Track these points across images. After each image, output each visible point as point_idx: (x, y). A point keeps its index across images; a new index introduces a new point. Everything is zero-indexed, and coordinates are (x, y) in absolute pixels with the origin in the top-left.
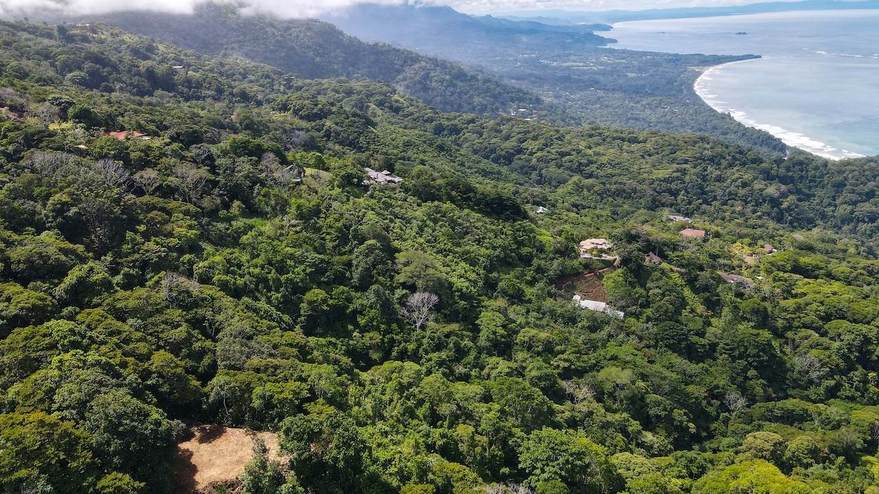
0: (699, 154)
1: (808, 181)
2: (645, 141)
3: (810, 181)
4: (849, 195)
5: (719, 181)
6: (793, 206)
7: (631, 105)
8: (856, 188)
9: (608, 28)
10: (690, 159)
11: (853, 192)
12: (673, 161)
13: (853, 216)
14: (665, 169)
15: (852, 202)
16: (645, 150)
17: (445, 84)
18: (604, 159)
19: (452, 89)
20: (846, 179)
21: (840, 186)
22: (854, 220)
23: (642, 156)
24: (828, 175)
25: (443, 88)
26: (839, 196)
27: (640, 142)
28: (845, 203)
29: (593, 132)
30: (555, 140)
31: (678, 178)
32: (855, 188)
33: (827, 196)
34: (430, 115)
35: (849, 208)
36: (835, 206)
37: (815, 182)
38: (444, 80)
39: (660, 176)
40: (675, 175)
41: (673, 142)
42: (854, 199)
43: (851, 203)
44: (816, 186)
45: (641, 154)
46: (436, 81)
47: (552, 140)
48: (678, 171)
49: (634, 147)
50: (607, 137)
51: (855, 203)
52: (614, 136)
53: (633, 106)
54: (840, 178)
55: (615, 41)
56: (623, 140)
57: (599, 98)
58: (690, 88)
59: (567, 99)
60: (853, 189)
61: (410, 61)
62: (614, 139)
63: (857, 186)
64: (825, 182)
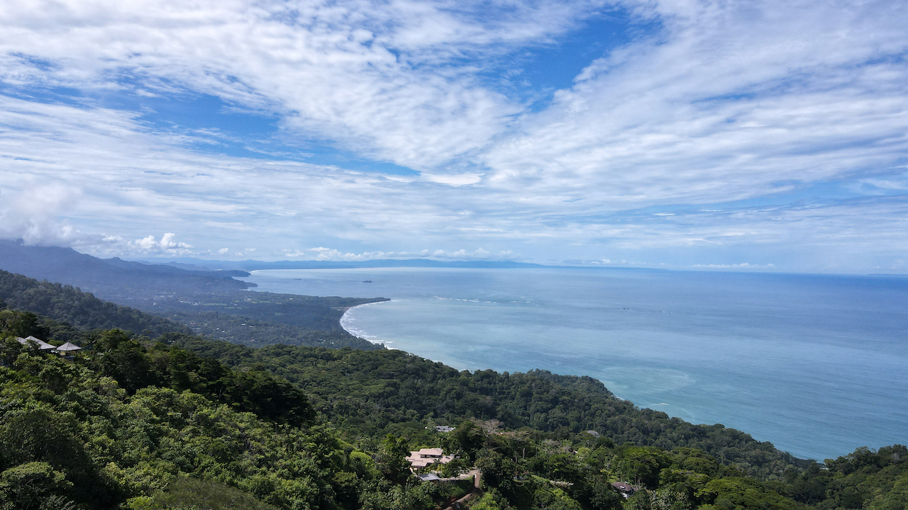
0: (403, 368)
1: (497, 394)
2: (340, 358)
3: (500, 393)
4: (539, 403)
5: (432, 394)
6: (506, 417)
7: (287, 339)
9: (247, 275)
10: (396, 374)
11: (541, 399)
12: (379, 375)
13: (548, 423)
14: (375, 384)
16: (343, 367)
17: (72, 311)
18: (306, 376)
19: (82, 317)
20: (530, 388)
21: (527, 395)
22: (549, 427)
23: (342, 373)
24: (514, 386)
25: (70, 316)
26: (530, 406)
27: (335, 360)
28: (538, 411)
29: (280, 350)
30: (242, 357)
31: (391, 394)
32: (542, 396)
33: (518, 406)
34: (64, 332)
35: (543, 415)
36: (529, 416)
37: (504, 393)
38: (71, 307)
39: (373, 391)
40: (388, 389)
41: (371, 357)
42: (545, 406)
43: (543, 410)
44: (506, 398)
45: (341, 371)
46: (60, 308)
47: (239, 358)
48: (389, 385)
49: (329, 364)
50: (297, 355)
51: (546, 411)
52: (306, 353)
53: (289, 340)
54: (525, 388)
55: (255, 285)
56: (316, 357)
57: (252, 333)
58: (337, 324)
59: (218, 334)
61: (21, 286)
62: (305, 357)
63: (542, 394)
64: (513, 393)
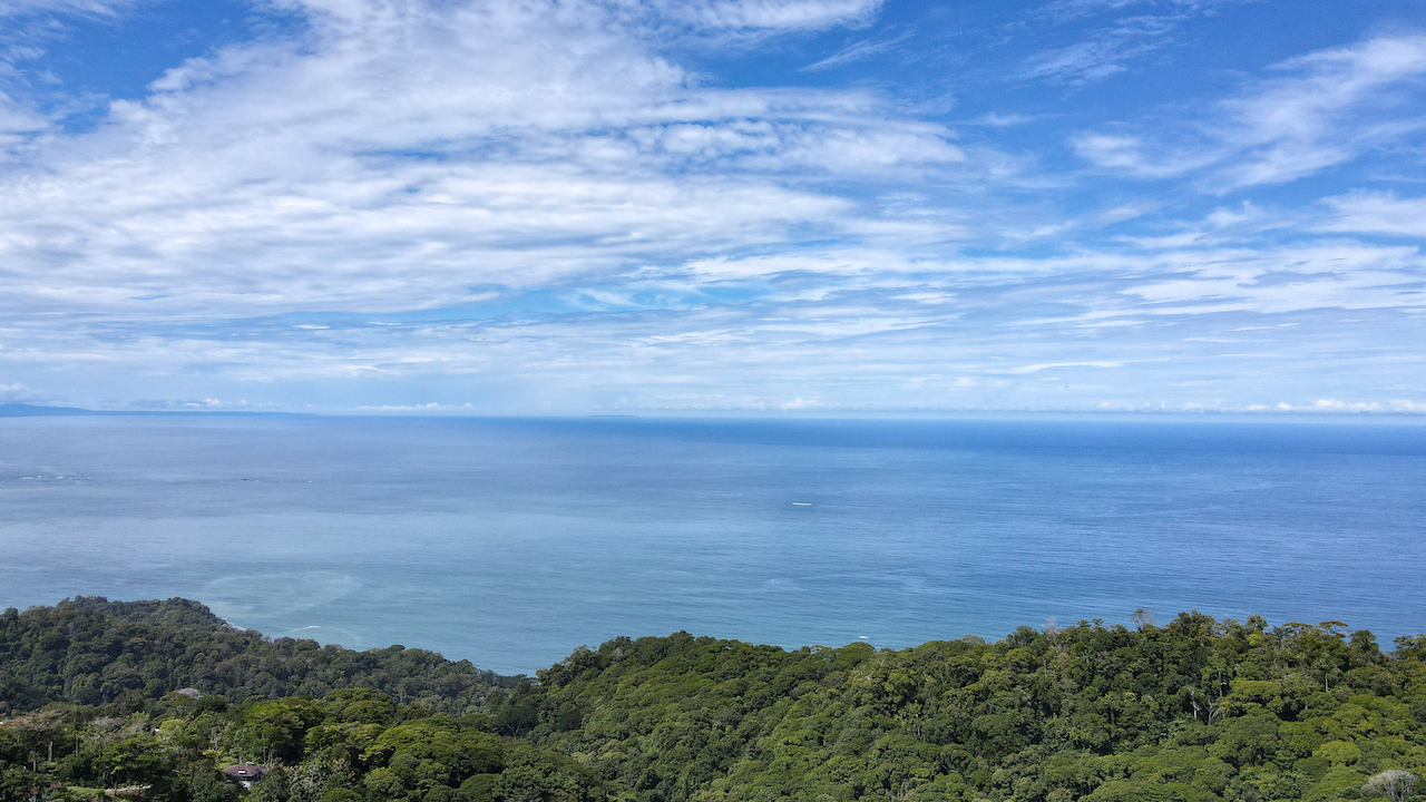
4: (83, 656)
6: (12, 691)
8: (90, 643)
11: (86, 650)
13: (101, 690)
15: (93, 667)
20: (64, 631)
21: (59, 645)
22: (104, 697)
24: (29, 633)
26: (63, 664)
28: (80, 671)
33: (39, 668)
35: (91, 678)
36: (61, 682)
37: (6, 649)
42: (94, 661)
43: (90, 668)
44: (11, 657)
51: (98, 668)
54: (54, 632)
60: (84, 647)
63: (90, 640)
64: (27, 646)
